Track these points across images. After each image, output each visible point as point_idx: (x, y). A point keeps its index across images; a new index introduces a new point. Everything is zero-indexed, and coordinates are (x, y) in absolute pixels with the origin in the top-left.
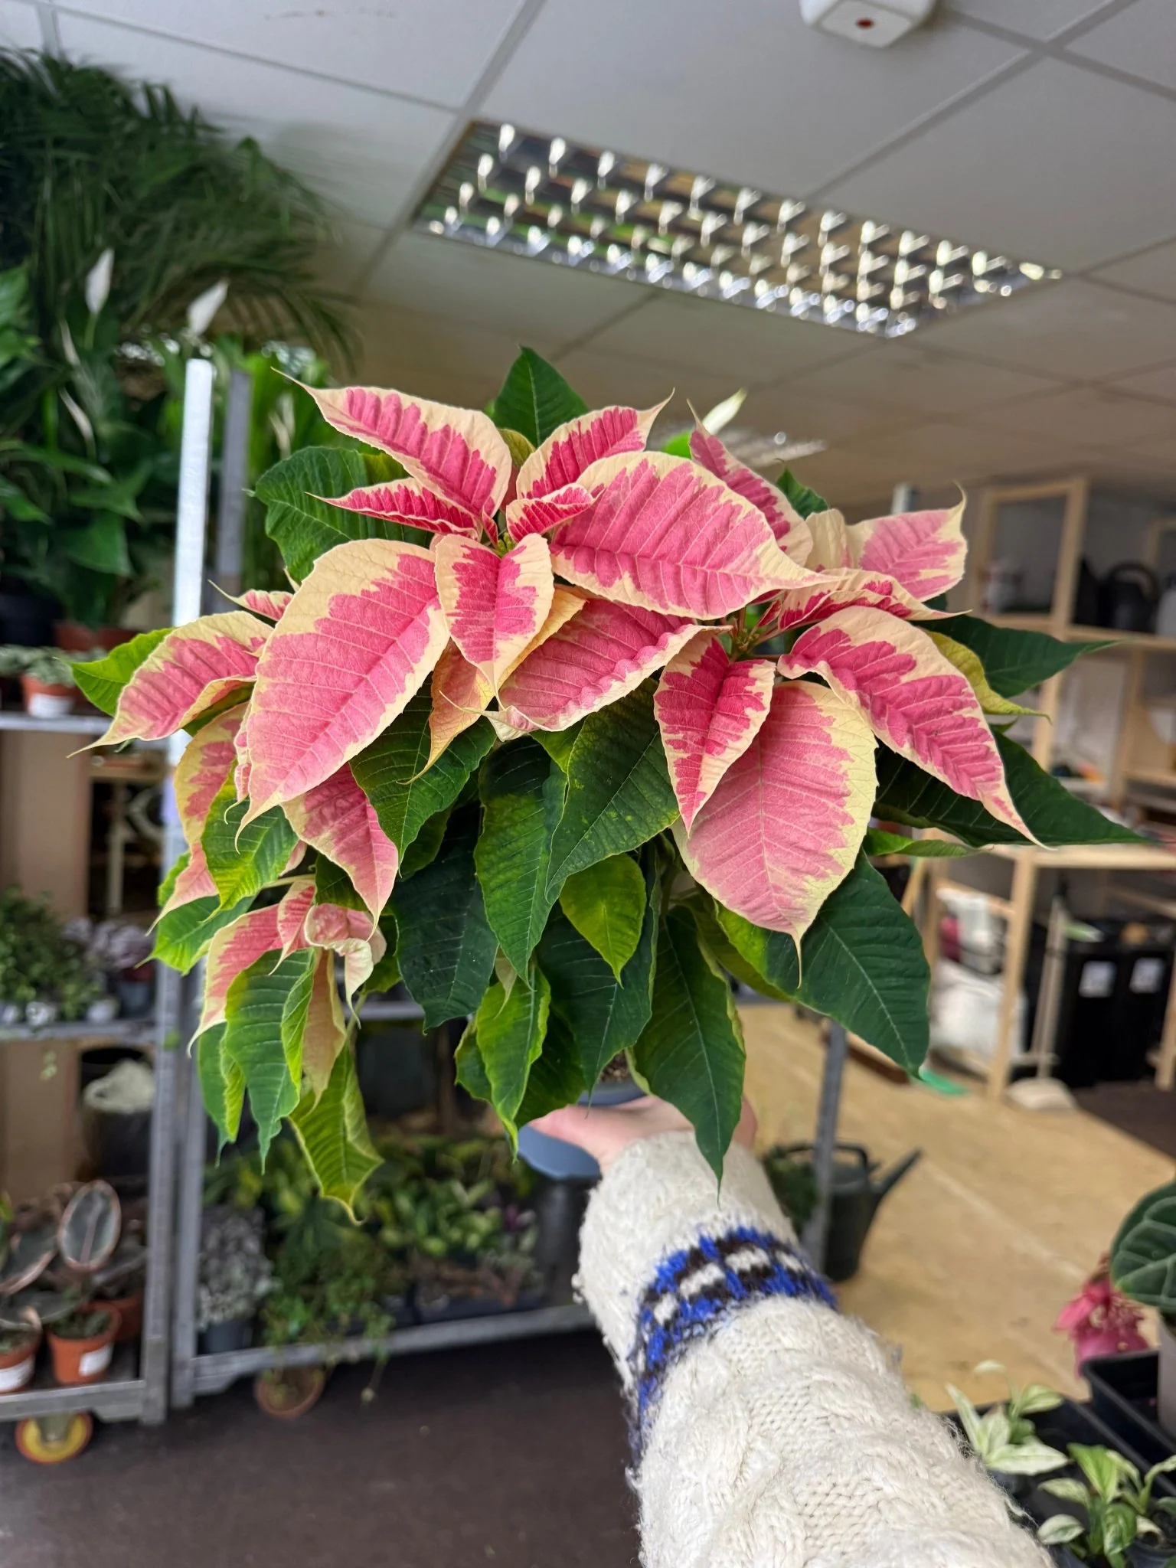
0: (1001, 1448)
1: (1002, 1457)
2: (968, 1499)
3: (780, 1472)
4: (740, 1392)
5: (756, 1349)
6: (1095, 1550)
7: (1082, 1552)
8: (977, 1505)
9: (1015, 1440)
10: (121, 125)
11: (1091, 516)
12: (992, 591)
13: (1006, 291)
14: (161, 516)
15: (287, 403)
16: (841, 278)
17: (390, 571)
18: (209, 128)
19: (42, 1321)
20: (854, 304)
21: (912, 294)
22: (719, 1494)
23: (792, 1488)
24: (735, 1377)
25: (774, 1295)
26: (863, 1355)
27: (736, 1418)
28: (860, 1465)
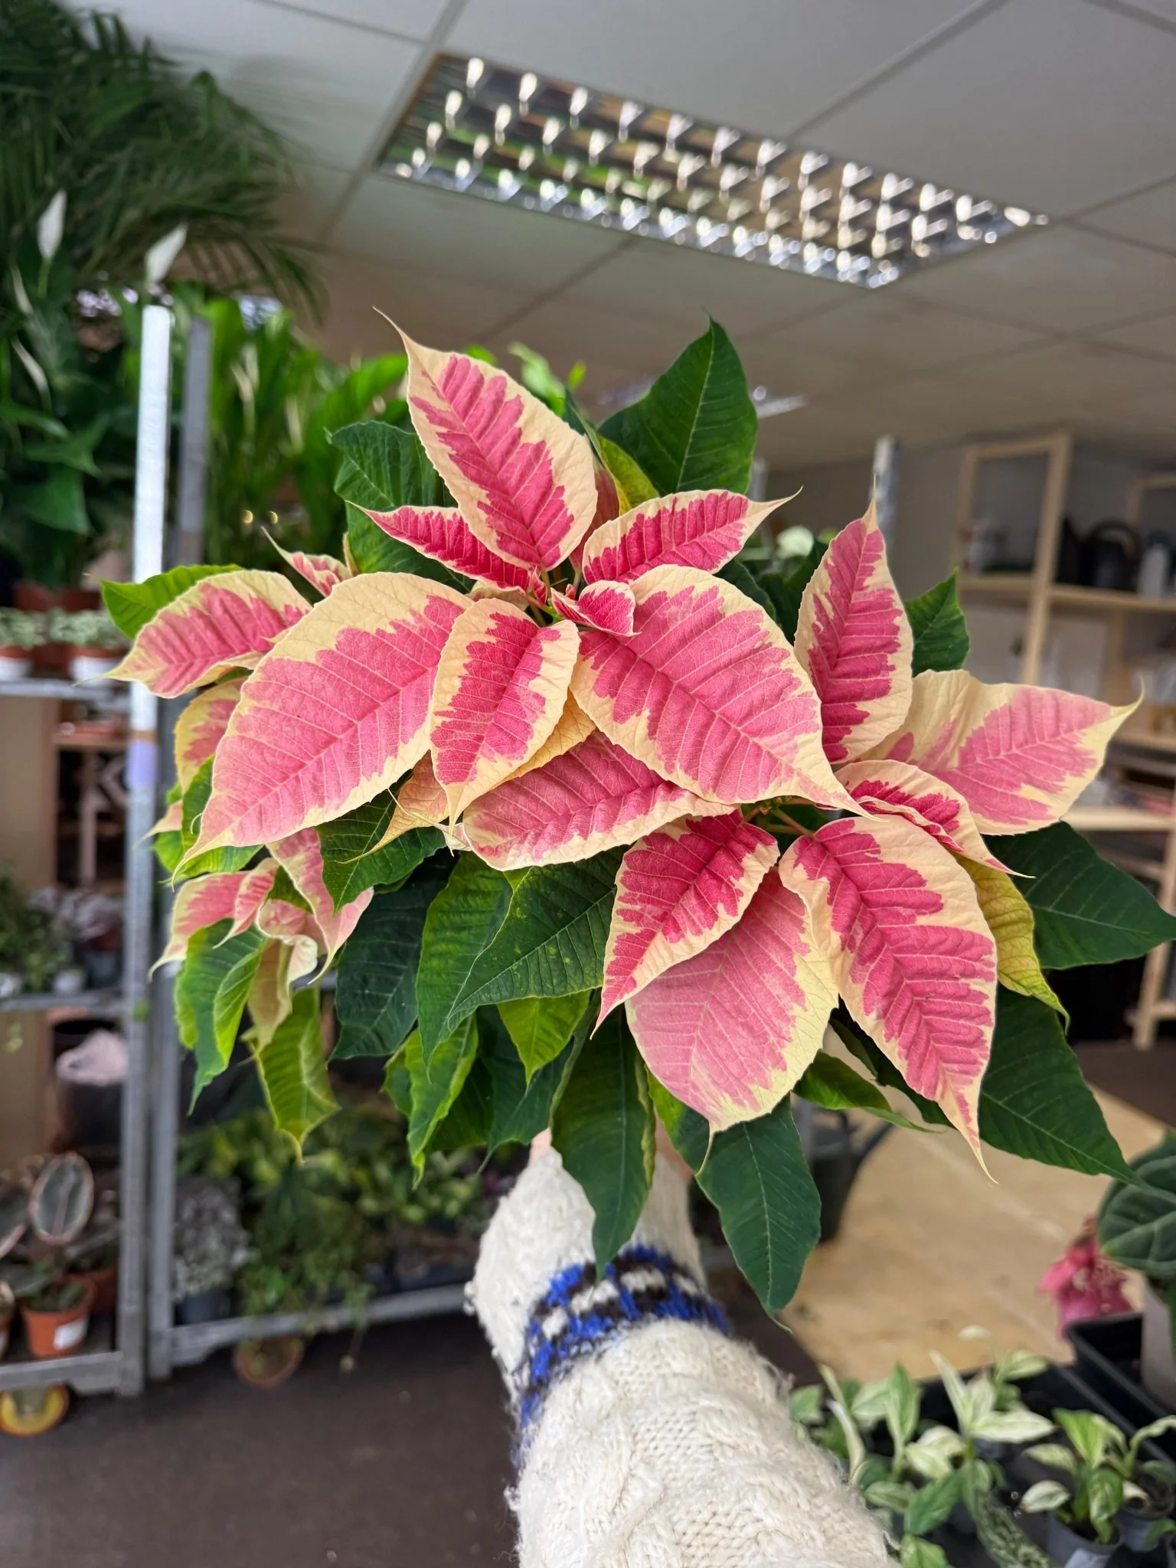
0: (986, 1416)
1: (987, 1425)
2: (848, 1532)
3: (661, 1501)
4: (624, 1415)
5: (645, 1373)
6: (1080, 1515)
7: (1067, 1518)
8: (857, 1539)
9: (1001, 1408)
10: (70, 57)
11: (1075, 475)
12: (975, 551)
13: (991, 238)
14: (120, 472)
15: (250, 355)
16: (822, 224)
17: (414, 613)
18: (163, 62)
19: (15, 1295)
20: (834, 252)
21: (894, 241)
22: (596, 1521)
23: (671, 1517)
24: (621, 1399)
25: (667, 1319)
26: (753, 1384)
27: (619, 1442)
28: (741, 1494)
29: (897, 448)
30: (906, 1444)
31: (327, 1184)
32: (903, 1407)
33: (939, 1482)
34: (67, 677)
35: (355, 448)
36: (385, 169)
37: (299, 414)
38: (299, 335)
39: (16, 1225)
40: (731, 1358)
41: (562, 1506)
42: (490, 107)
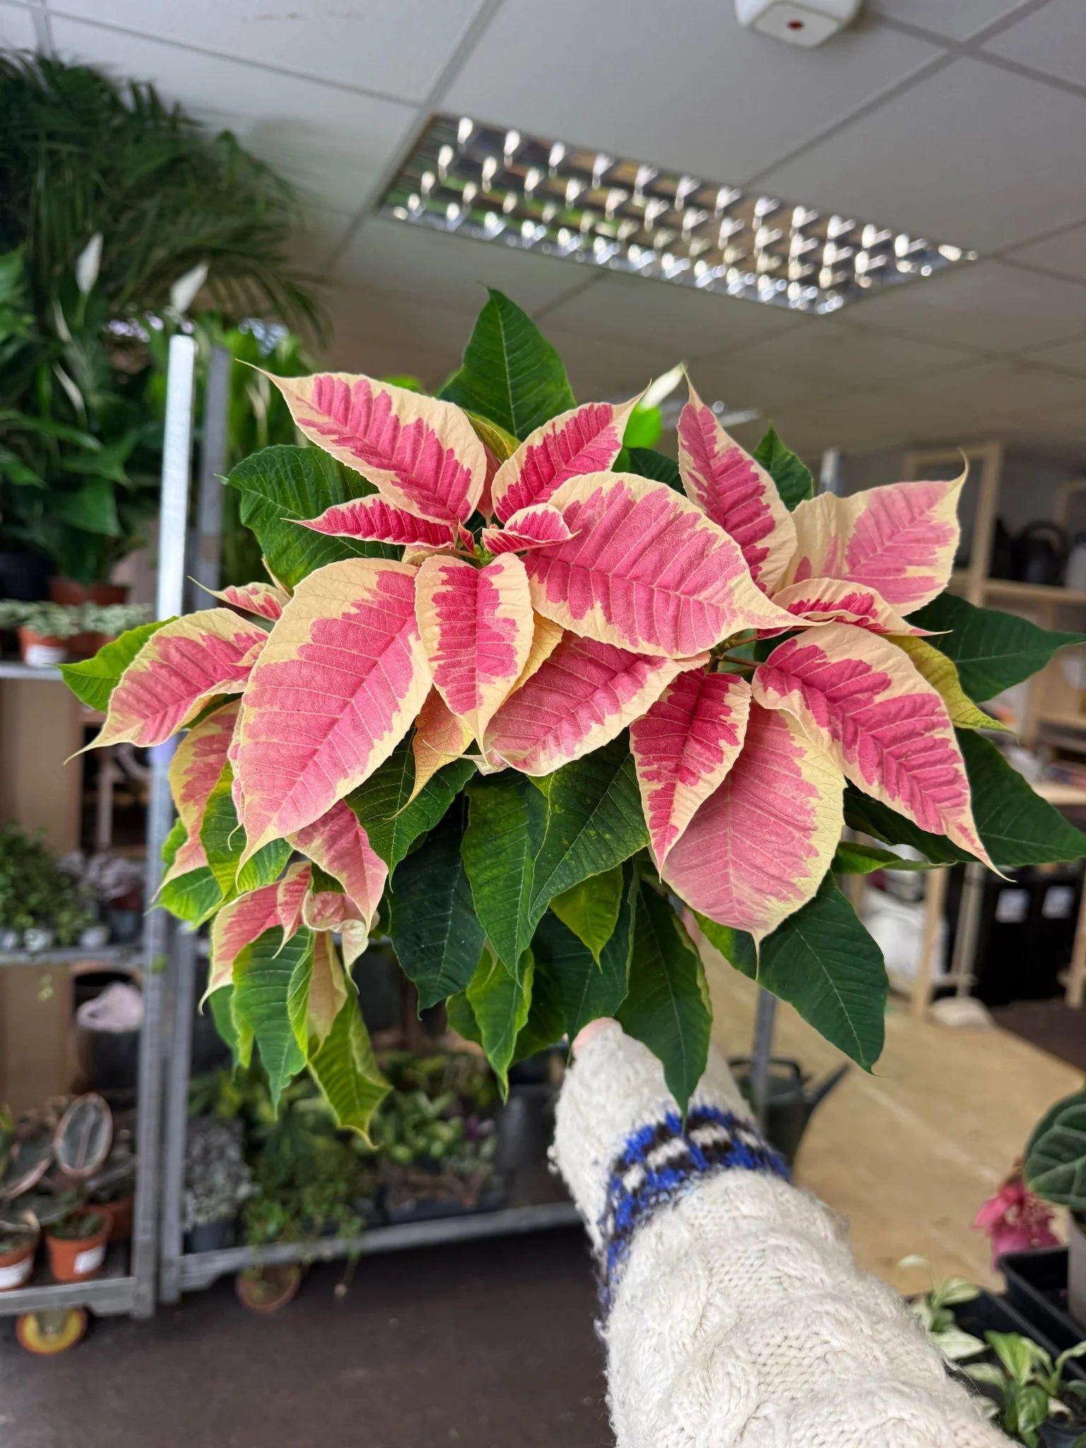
2: (908, 1354)
3: (737, 1325)
4: (701, 1253)
5: (717, 1216)
8: (916, 1359)
9: (937, 1328)
10: (109, 120)
11: (1006, 476)
13: (926, 271)
16: (774, 259)
17: (369, 591)
18: (191, 122)
19: (40, 1223)
20: (785, 284)
21: (839, 273)
22: (680, 1343)
23: (747, 1340)
24: (696, 1240)
25: (734, 1168)
26: (814, 1224)
27: (697, 1275)
28: (809, 1320)
29: (843, 460)
31: (322, 1124)
36: (384, 212)
38: (304, 356)
39: (43, 1159)
40: (794, 1202)
41: (651, 1333)
42: (478, 159)
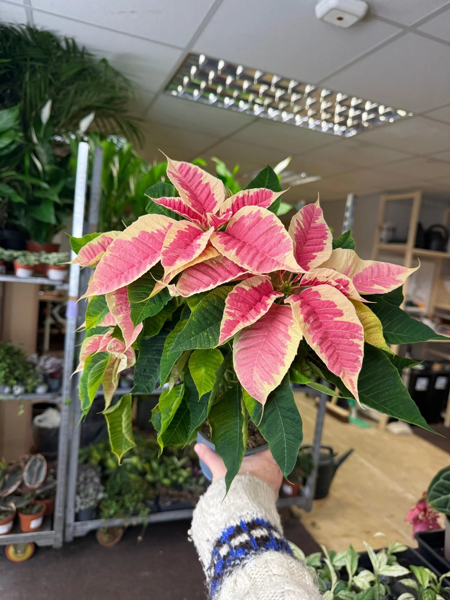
0: (384, 566)
1: (384, 570)
4: (255, 593)
10: (56, 53)
12: (384, 234)
13: (391, 120)
14: (68, 201)
15: (116, 159)
16: (328, 114)
17: (164, 227)
18: (89, 55)
19: (16, 507)
20: (333, 125)
21: (355, 121)
24: (253, 585)
26: (304, 578)
29: (355, 197)
30: (353, 576)
31: (134, 469)
32: (352, 562)
33: (365, 591)
34: (46, 277)
35: (152, 194)
36: (167, 92)
37: (134, 181)
38: (134, 152)
39: (18, 481)
40: (296, 567)
42: (207, 71)
